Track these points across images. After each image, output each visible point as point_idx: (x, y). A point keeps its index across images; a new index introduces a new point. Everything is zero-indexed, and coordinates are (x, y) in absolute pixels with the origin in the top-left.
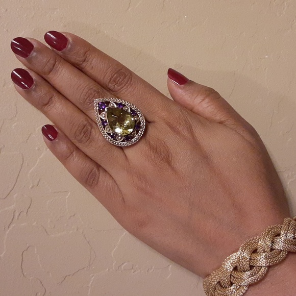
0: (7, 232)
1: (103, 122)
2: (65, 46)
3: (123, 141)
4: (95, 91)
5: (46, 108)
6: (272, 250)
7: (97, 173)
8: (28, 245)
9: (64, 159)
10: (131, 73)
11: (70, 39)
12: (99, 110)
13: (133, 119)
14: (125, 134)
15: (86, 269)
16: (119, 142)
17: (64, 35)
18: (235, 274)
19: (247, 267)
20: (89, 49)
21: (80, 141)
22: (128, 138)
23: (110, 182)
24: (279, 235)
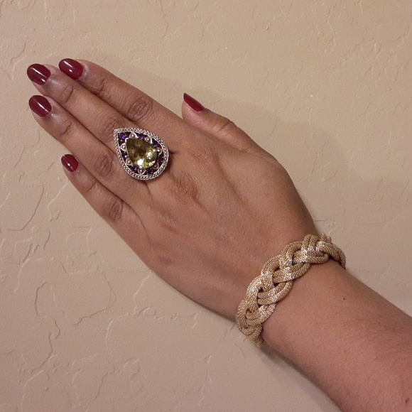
0: (22, 266)
1: (123, 154)
2: (80, 75)
3: (145, 174)
4: (115, 120)
5: (64, 137)
6: (293, 264)
7: (120, 206)
8: (43, 282)
9: (85, 191)
10: (151, 100)
11: (86, 67)
12: (119, 141)
13: (154, 150)
14: (146, 167)
15: (104, 312)
16: (141, 176)
17: (80, 62)
18: (261, 295)
19: (271, 285)
20: (107, 76)
21: (101, 174)
22: (150, 171)
23: (134, 216)
24: (299, 249)
